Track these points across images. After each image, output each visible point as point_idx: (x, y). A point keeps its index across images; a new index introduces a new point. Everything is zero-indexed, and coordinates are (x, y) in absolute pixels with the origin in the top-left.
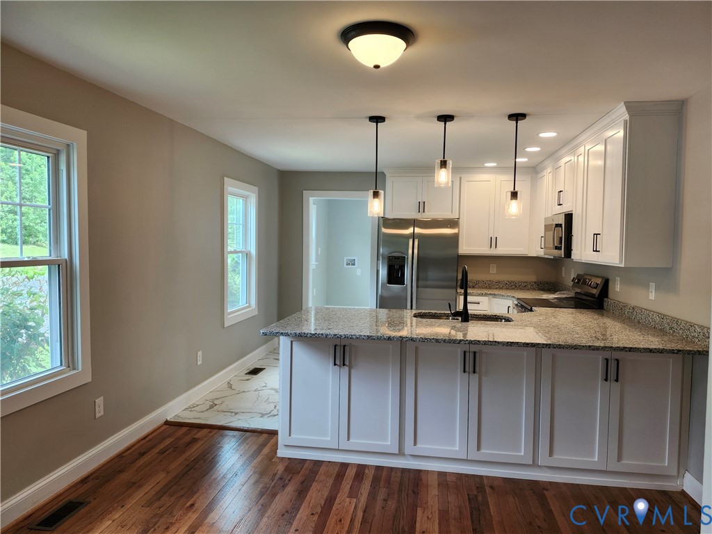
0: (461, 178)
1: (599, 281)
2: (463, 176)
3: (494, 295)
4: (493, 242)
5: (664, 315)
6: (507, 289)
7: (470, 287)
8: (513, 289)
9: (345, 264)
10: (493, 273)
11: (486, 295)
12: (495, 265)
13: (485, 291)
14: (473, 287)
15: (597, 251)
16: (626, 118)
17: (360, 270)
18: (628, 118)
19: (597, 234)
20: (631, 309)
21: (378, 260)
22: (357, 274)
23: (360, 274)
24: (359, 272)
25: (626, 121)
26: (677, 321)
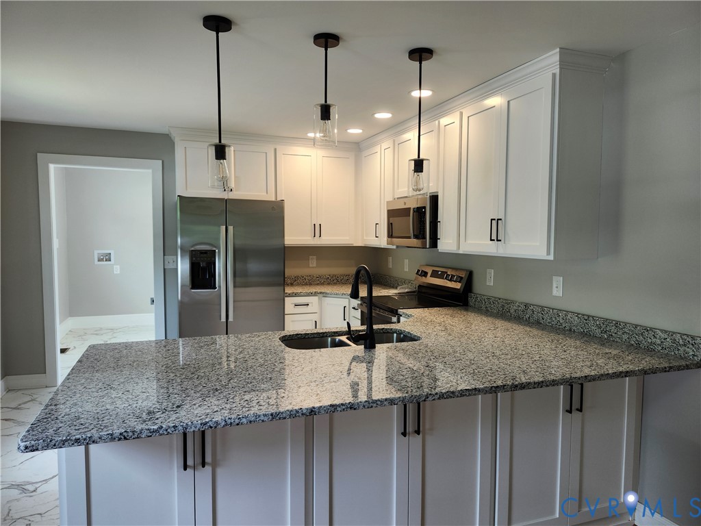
0: (275, 150)
1: (463, 275)
2: (278, 147)
3: (325, 295)
4: (317, 230)
5: (589, 316)
6: (329, 284)
7: (288, 285)
8: (335, 284)
9: (96, 259)
10: (313, 267)
11: (315, 294)
12: (315, 257)
13: (313, 289)
14: (292, 284)
15: (498, 240)
16: (554, 72)
17: (118, 267)
18: (557, 71)
19: (498, 220)
20: (523, 307)
21: (164, 255)
22: (115, 272)
23: (119, 272)
24: (117, 270)
25: (554, 75)
26: (617, 324)
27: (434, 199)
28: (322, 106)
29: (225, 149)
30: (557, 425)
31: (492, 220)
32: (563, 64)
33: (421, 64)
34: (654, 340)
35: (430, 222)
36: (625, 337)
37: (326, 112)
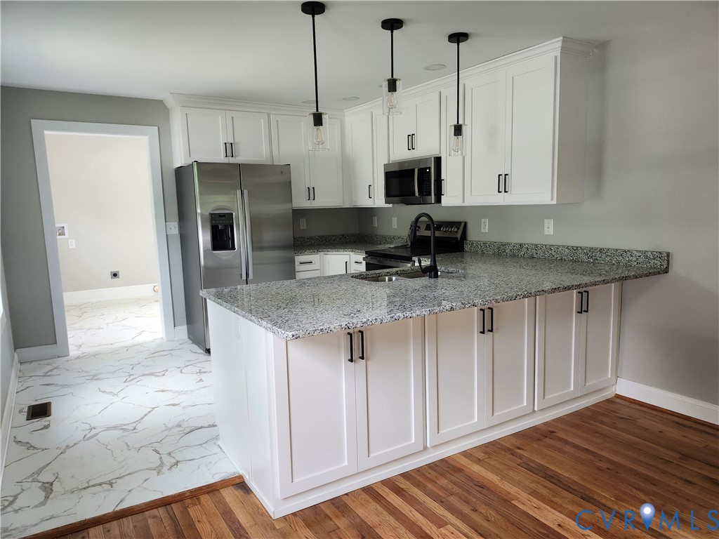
3: (326, 252)
4: (311, 193)
5: (577, 247)
6: (318, 244)
8: (324, 244)
10: (303, 229)
11: (318, 252)
15: (505, 192)
16: (556, 55)
17: (73, 241)
18: (559, 54)
19: (506, 175)
20: (518, 247)
21: (166, 222)
22: (70, 247)
23: (74, 246)
24: (72, 244)
25: (556, 57)
26: (601, 250)
27: (438, 160)
28: (389, 80)
29: (321, 117)
30: (572, 322)
31: (499, 175)
32: (564, 50)
33: (458, 45)
34: (631, 258)
35: (435, 181)
36: (608, 259)
37: (392, 85)
